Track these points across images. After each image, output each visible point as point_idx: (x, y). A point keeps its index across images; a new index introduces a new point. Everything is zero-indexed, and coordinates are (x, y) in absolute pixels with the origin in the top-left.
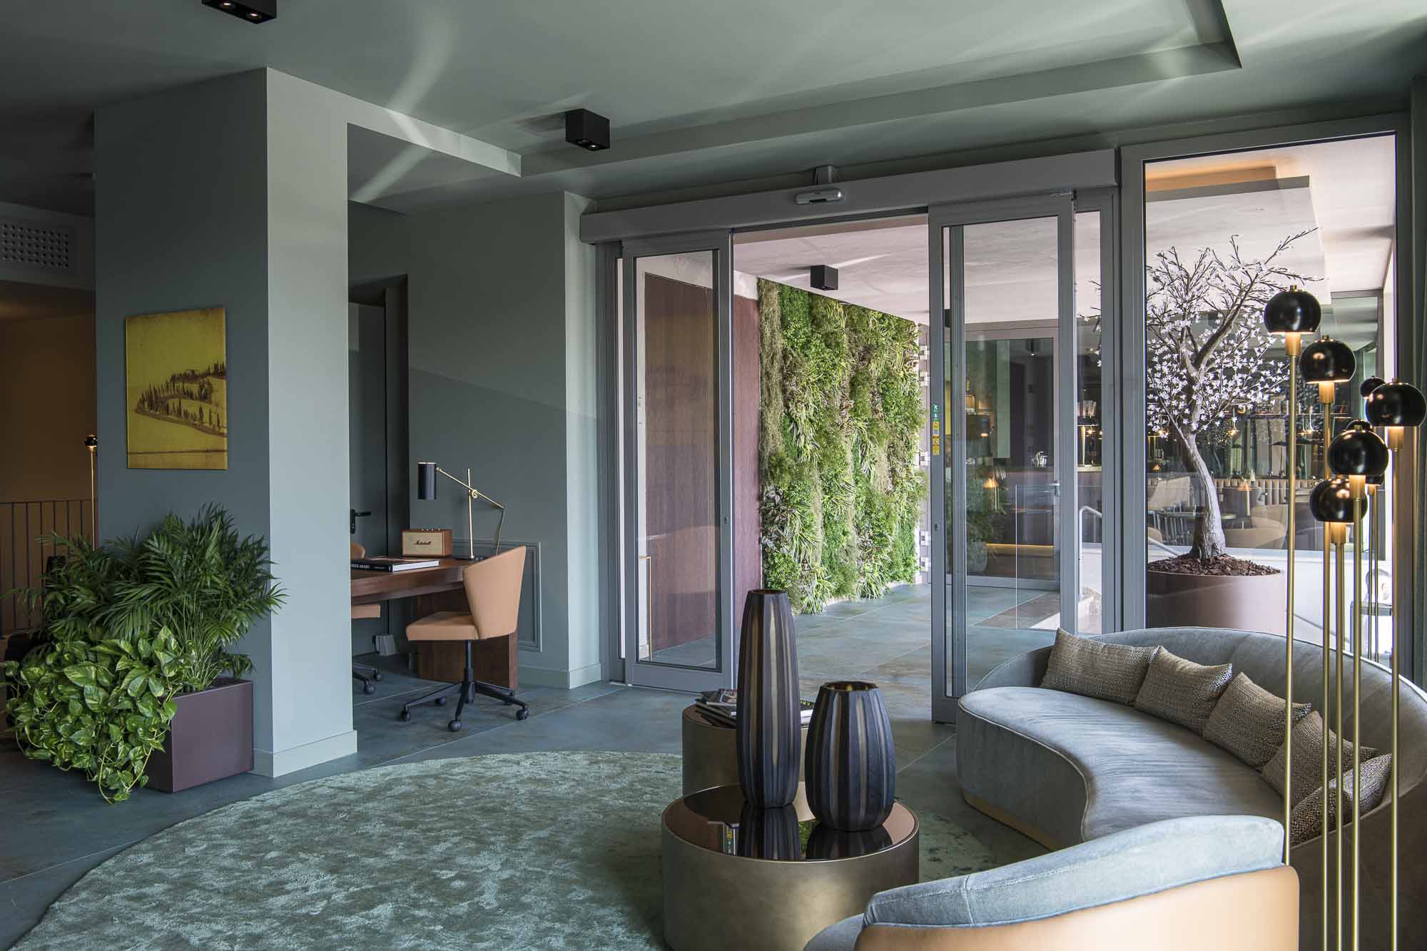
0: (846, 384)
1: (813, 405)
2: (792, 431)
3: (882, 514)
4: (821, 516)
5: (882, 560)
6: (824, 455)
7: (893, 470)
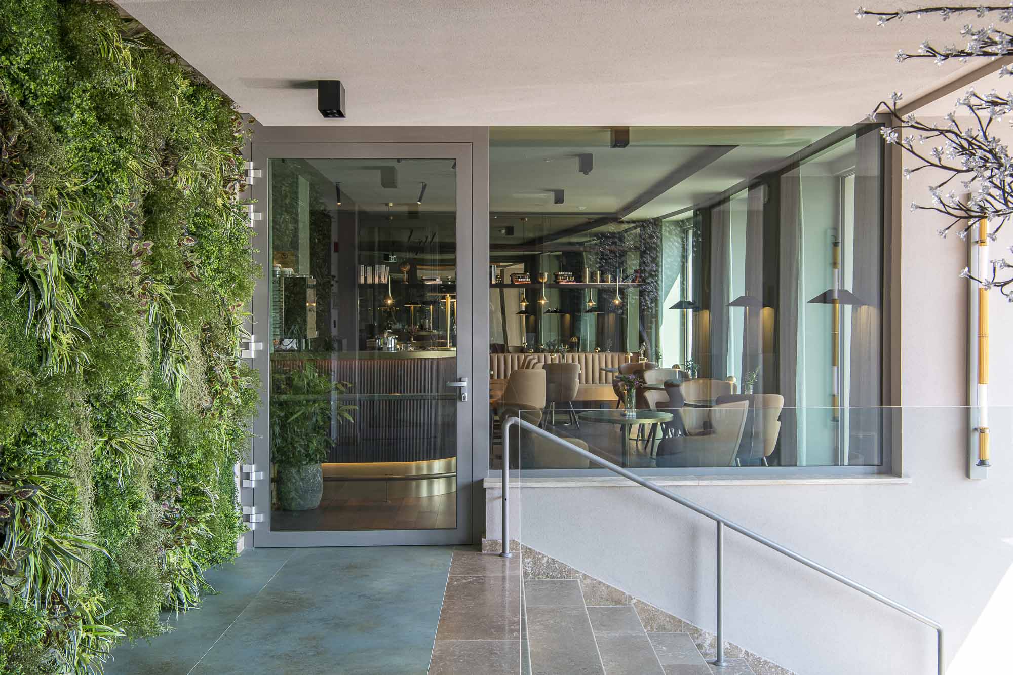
0: (136, 206)
1: (76, 244)
2: (24, 301)
3: (198, 455)
4: (90, 483)
5: (198, 536)
6: (98, 355)
7: (210, 369)
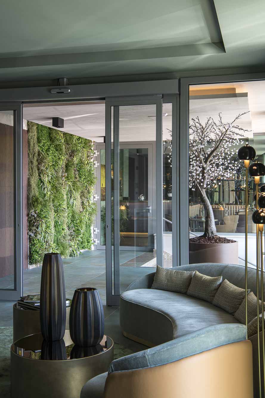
0: (64, 166)
1: (50, 175)
2: (42, 186)
3: (78, 221)
4: (53, 222)
5: (78, 240)
6: (55, 197)
7: (83, 202)
